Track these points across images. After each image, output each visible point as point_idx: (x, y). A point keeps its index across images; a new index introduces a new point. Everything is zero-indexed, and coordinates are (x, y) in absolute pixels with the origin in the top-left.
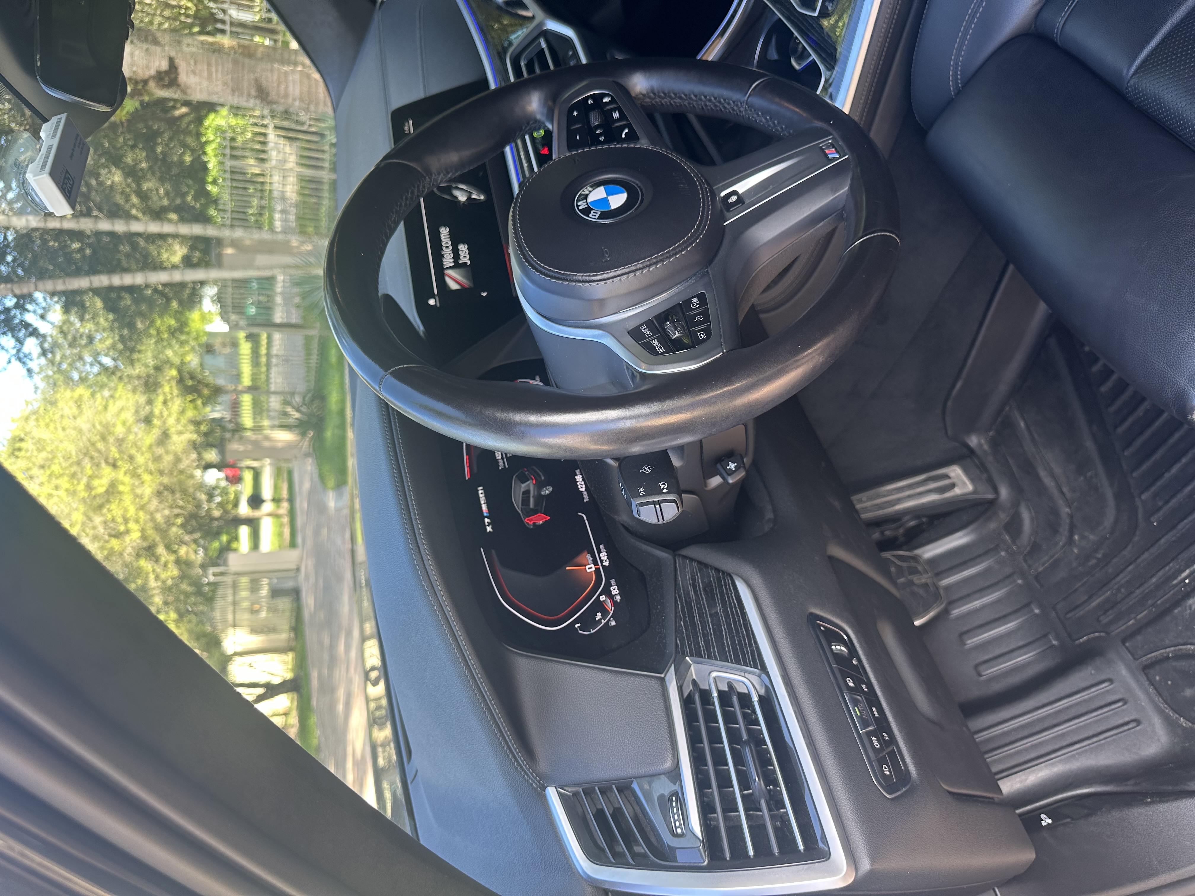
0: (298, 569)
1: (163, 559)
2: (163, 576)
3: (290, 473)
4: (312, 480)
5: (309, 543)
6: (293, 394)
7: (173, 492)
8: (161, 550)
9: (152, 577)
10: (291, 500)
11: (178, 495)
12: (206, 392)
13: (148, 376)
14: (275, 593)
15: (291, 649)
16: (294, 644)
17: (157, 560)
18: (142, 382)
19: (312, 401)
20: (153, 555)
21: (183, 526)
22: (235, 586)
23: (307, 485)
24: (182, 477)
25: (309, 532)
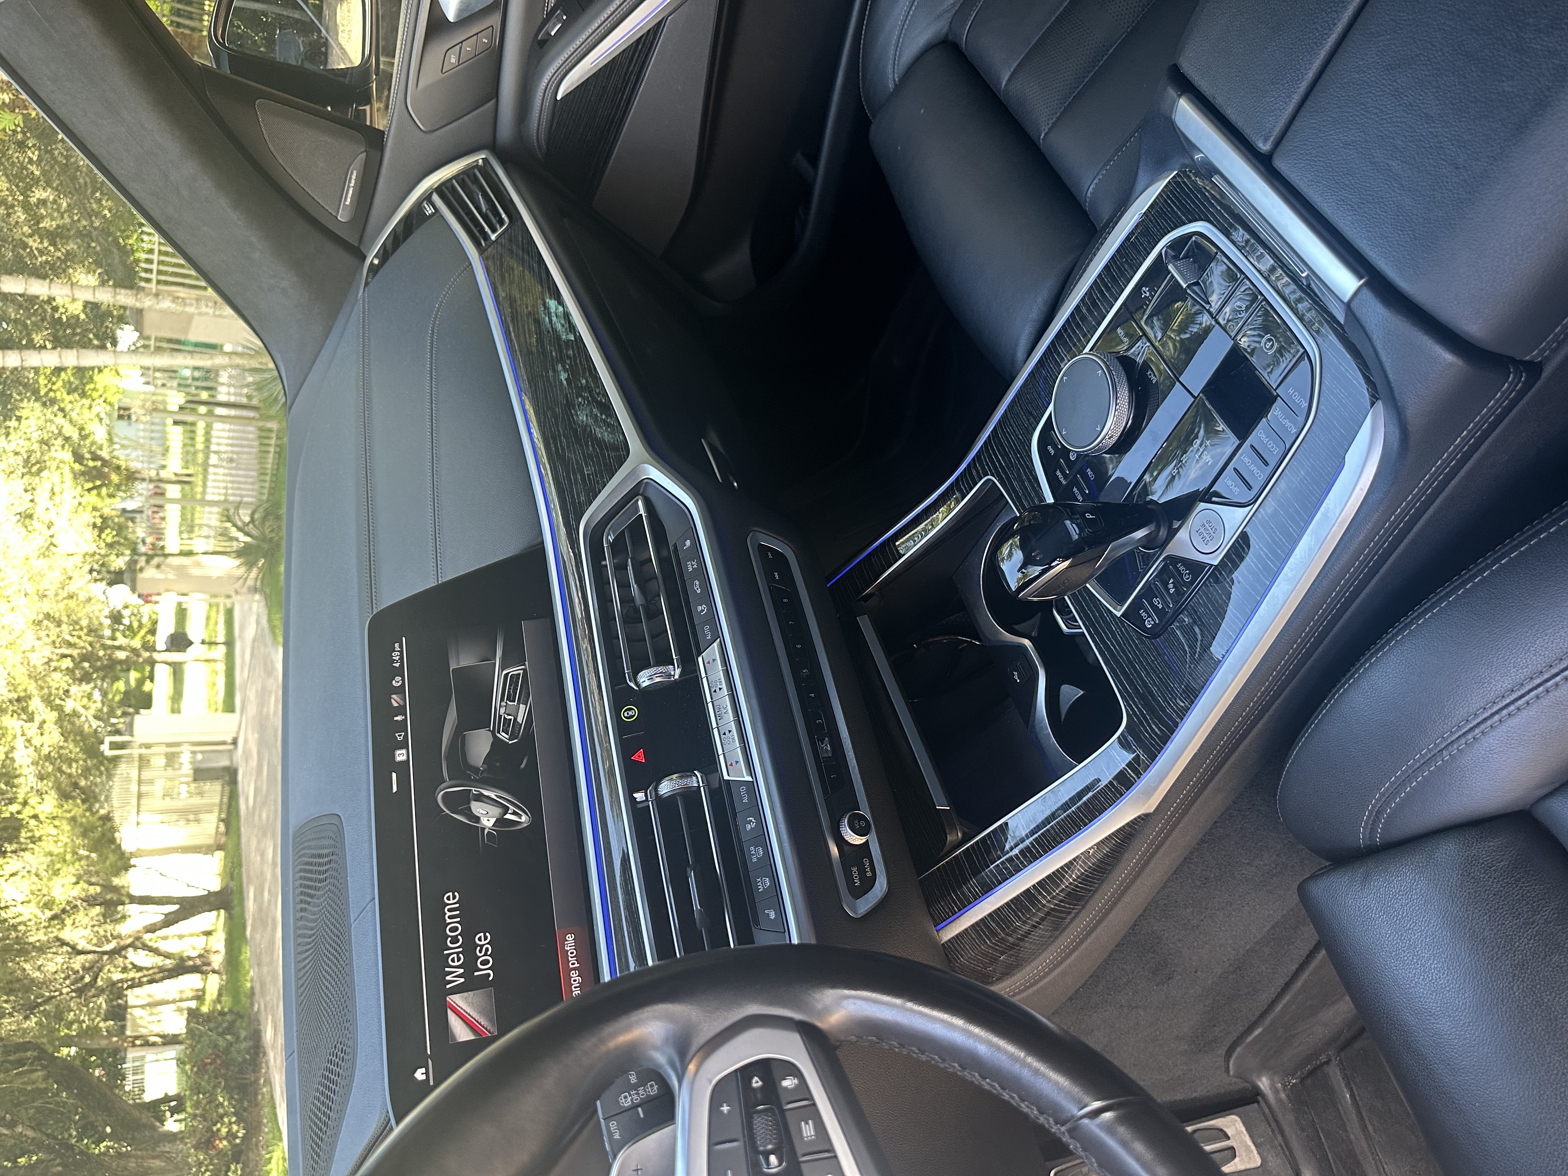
0: (235, 742)
1: (38, 719)
2: (37, 741)
3: (229, 613)
4: (258, 622)
5: (252, 709)
6: (238, 505)
7: (59, 624)
8: (36, 704)
9: (20, 742)
10: (229, 643)
11: (64, 627)
12: (115, 478)
13: (30, 452)
14: (200, 774)
15: (220, 847)
16: (223, 840)
17: (31, 719)
18: (20, 460)
19: (264, 519)
20: (24, 710)
21: (69, 671)
22: (143, 762)
23: (251, 631)
24: (72, 603)
25: (252, 695)
